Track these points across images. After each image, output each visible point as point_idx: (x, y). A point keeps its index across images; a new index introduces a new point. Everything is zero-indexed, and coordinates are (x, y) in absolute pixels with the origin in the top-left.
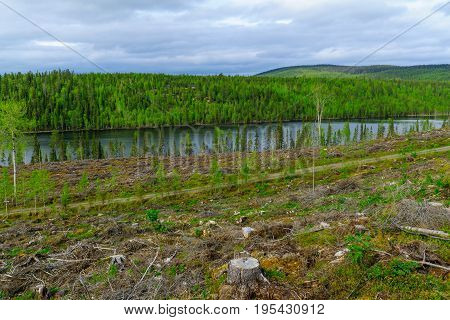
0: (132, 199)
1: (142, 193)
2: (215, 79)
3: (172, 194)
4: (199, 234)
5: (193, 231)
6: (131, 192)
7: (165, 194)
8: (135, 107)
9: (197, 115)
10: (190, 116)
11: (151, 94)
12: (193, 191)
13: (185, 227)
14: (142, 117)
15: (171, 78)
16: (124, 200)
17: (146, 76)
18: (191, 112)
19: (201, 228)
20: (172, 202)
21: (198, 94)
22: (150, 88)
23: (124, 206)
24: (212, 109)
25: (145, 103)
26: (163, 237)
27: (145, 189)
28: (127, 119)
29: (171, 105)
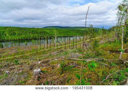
0: (11, 57)
1: (14, 56)
2: (32, 28)
3: (22, 55)
4: (29, 64)
5: (27, 63)
6: (11, 56)
7: (20, 55)
8: (12, 35)
9: (28, 37)
10: (26, 37)
11: (16, 32)
12: (27, 54)
13: (25, 63)
14: (14, 37)
15: (21, 28)
16: (9, 58)
17: (15, 28)
18: (27, 36)
19: (29, 63)
20: (22, 57)
21: (28, 32)
22: (16, 30)
23: (9, 59)
24: (32, 36)
25: (15, 34)
26: (20, 66)
27: (15, 55)
28: (10, 38)
29: (21, 34)
